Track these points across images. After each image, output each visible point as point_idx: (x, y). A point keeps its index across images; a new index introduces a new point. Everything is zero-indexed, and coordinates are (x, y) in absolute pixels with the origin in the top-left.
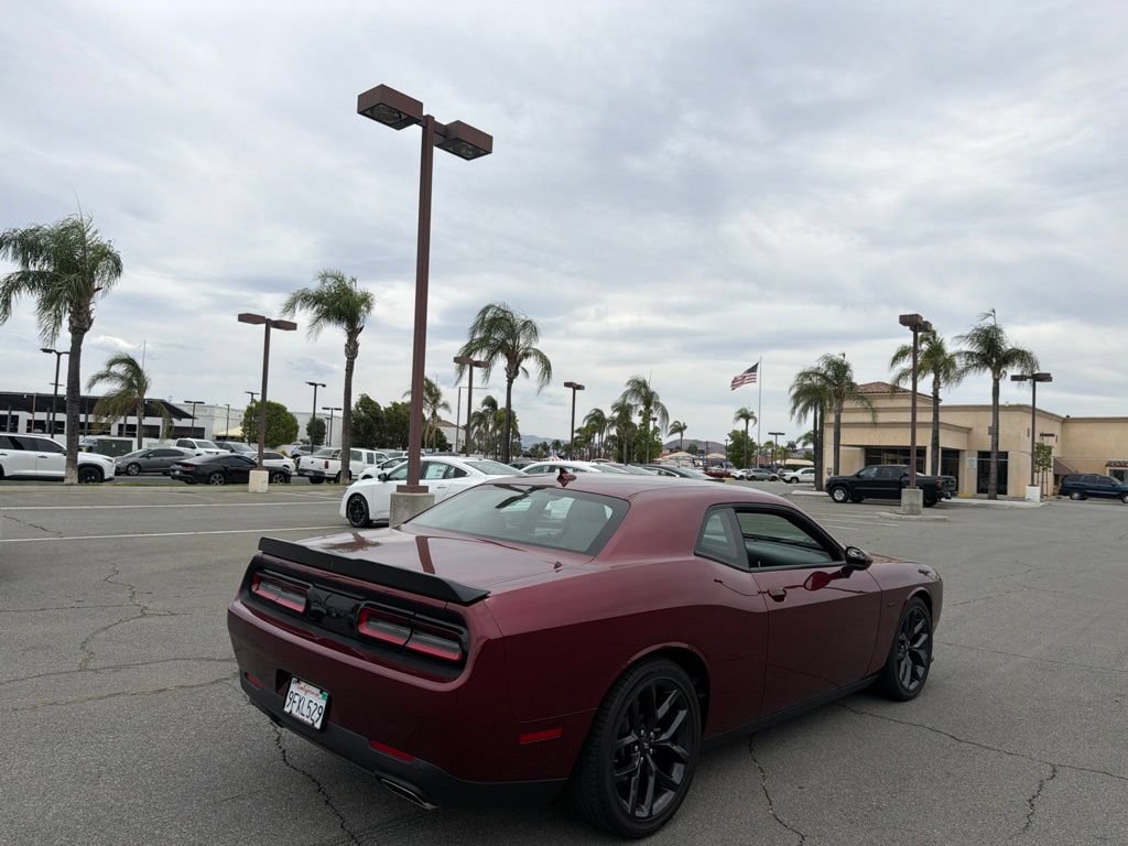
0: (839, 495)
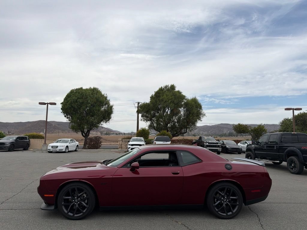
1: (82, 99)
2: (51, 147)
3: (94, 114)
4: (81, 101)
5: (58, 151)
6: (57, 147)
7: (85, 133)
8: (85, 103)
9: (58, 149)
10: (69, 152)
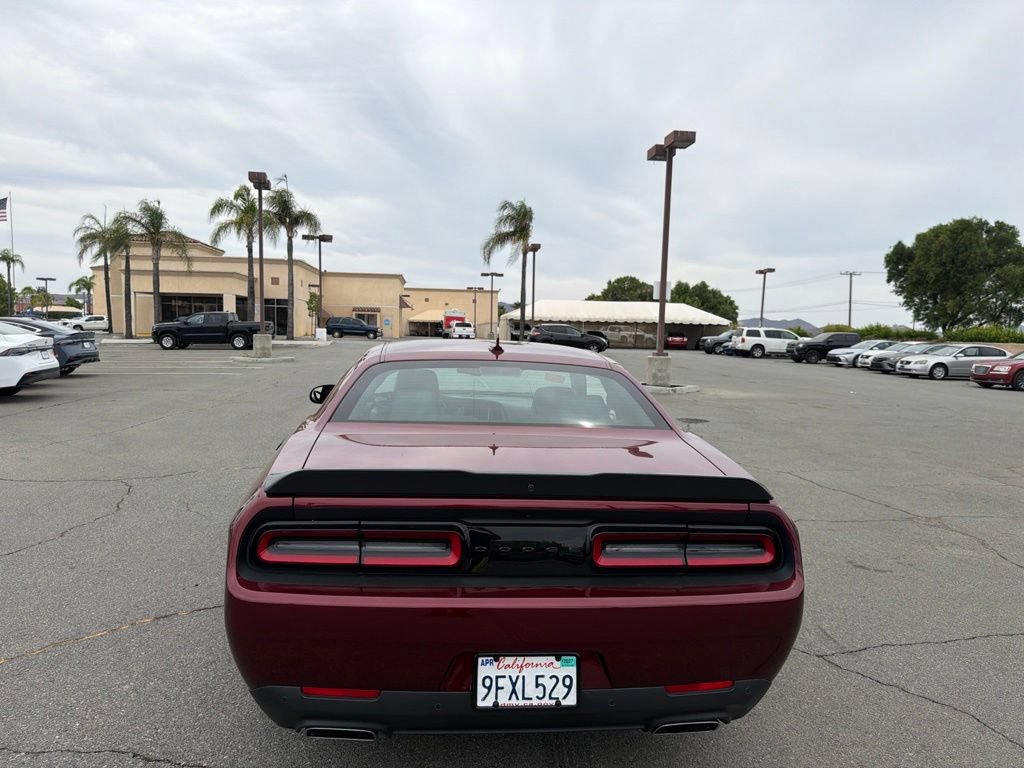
0: (167, 342)
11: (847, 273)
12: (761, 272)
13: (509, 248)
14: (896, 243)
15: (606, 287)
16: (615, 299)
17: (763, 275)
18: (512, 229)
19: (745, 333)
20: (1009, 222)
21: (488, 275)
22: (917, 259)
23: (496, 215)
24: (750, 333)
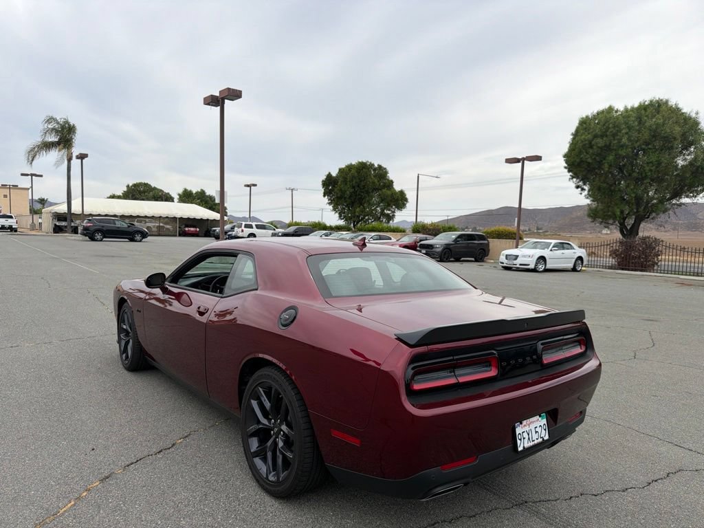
1: (605, 139)
2: (505, 258)
3: (644, 175)
4: (600, 142)
5: (518, 266)
6: (517, 257)
7: (629, 228)
8: (615, 148)
9: (518, 262)
10: (546, 270)
11: (289, 189)
12: (248, 186)
13: (54, 155)
14: (327, 173)
15: (125, 189)
16: (135, 198)
17: (249, 188)
18: (57, 140)
19: (243, 226)
20: (384, 165)
21: (27, 175)
22: (339, 183)
23: (42, 126)
24: (247, 226)
